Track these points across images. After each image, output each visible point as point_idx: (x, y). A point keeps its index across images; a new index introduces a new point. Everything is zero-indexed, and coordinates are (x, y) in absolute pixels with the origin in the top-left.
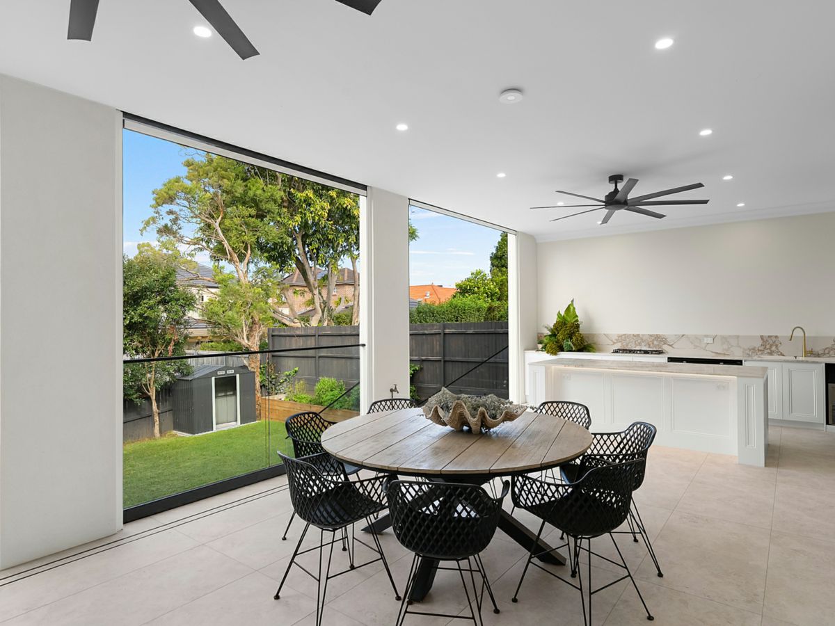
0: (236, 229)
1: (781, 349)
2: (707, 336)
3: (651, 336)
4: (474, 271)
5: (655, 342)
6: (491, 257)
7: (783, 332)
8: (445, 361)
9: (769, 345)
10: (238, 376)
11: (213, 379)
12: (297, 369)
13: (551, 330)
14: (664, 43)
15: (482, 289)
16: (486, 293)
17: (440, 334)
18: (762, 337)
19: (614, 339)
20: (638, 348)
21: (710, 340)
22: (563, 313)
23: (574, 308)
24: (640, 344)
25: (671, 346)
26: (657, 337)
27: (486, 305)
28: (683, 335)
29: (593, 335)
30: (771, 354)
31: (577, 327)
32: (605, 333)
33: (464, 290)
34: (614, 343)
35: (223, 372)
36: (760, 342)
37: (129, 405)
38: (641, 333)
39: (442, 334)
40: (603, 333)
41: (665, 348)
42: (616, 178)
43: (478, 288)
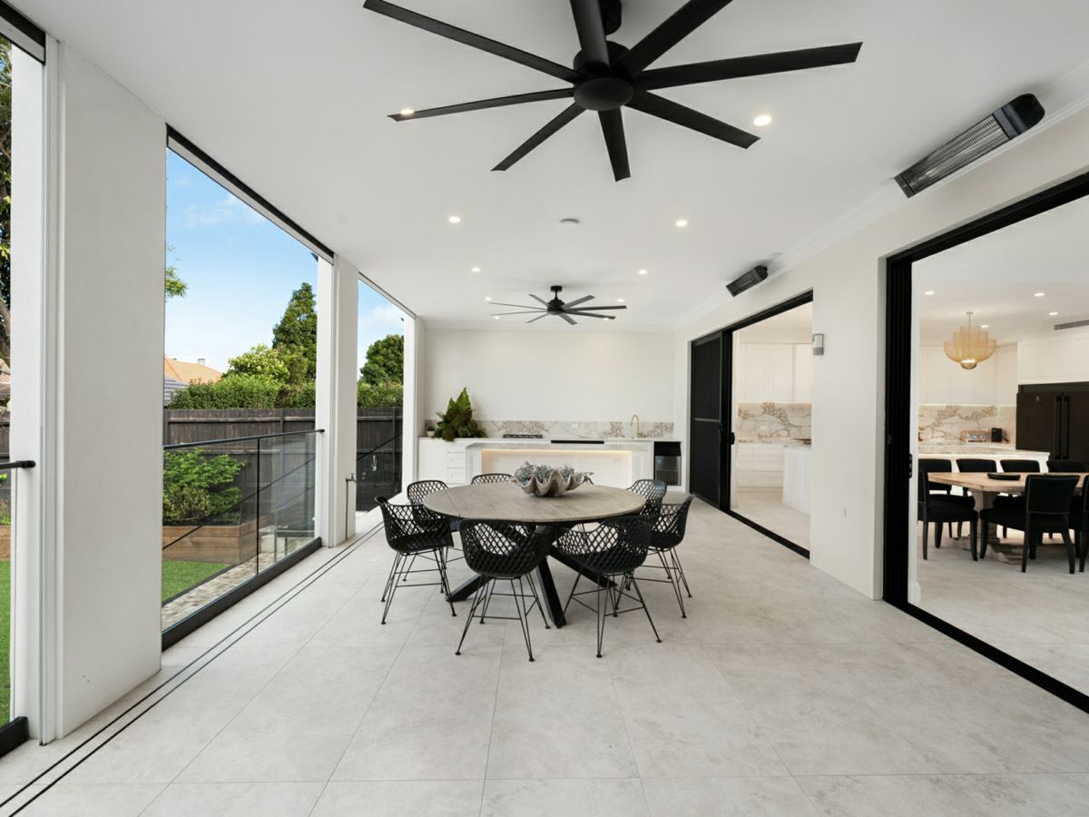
1: (623, 433)
2: (574, 423)
3: (532, 422)
4: (256, 346)
5: (535, 428)
6: (274, 330)
7: (624, 419)
8: (284, 454)
9: (616, 429)
13: (445, 417)
14: (681, 223)
15: (267, 369)
16: (273, 374)
17: (279, 421)
18: (611, 423)
19: (500, 425)
20: (520, 433)
21: (576, 426)
22: (455, 400)
23: (467, 396)
24: (522, 430)
25: (547, 431)
26: (536, 424)
27: (277, 388)
28: (556, 422)
29: (481, 422)
30: (616, 436)
31: (469, 413)
32: (493, 419)
33: (241, 368)
34: (500, 429)
36: (610, 427)
38: (522, 420)
39: (281, 422)
41: (543, 433)
42: (556, 289)
43: (263, 367)
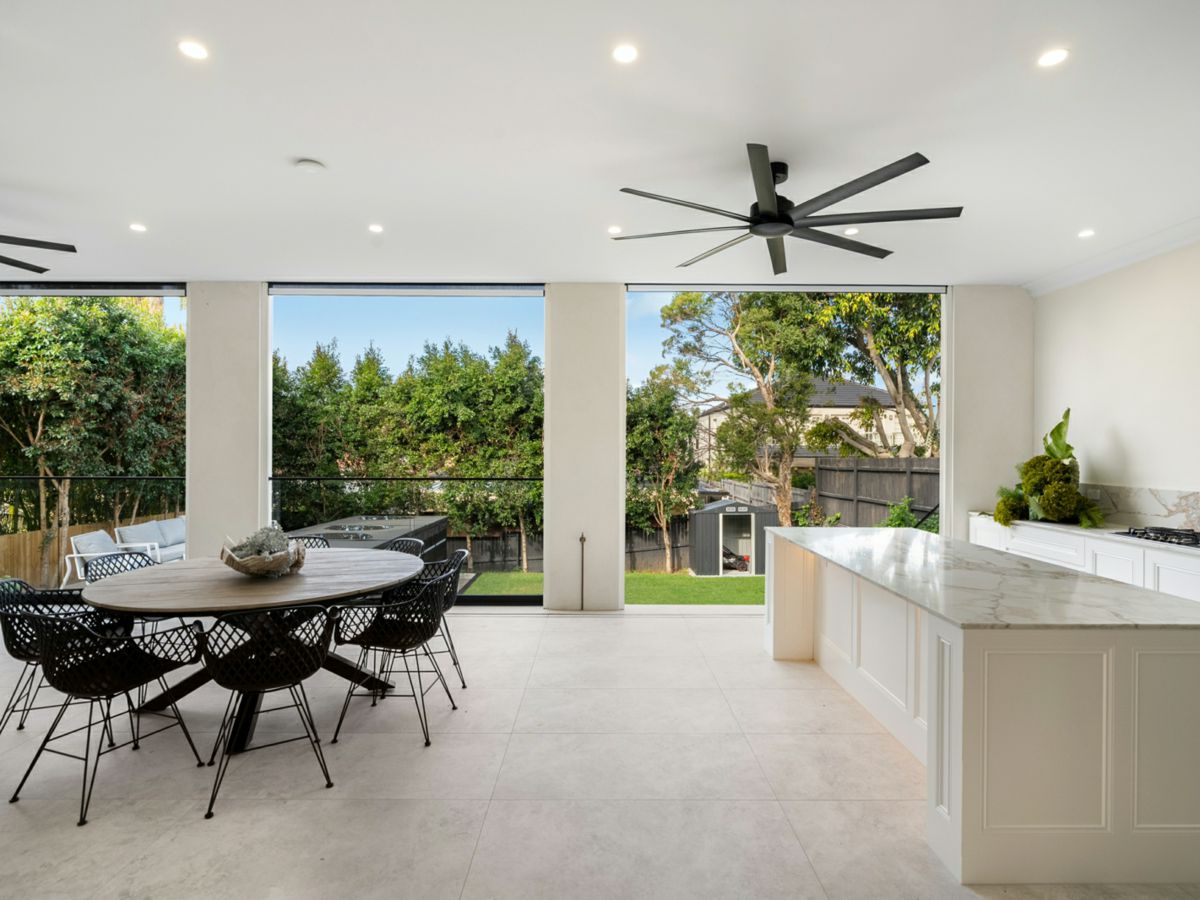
0: (750, 337)
10: (753, 516)
11: (721, 516)
12: (838, 515)
32: (1153, 487)
34: (1171, 513)
35: (733, 509)
37: (632, 530)
40: (1147, 486)
